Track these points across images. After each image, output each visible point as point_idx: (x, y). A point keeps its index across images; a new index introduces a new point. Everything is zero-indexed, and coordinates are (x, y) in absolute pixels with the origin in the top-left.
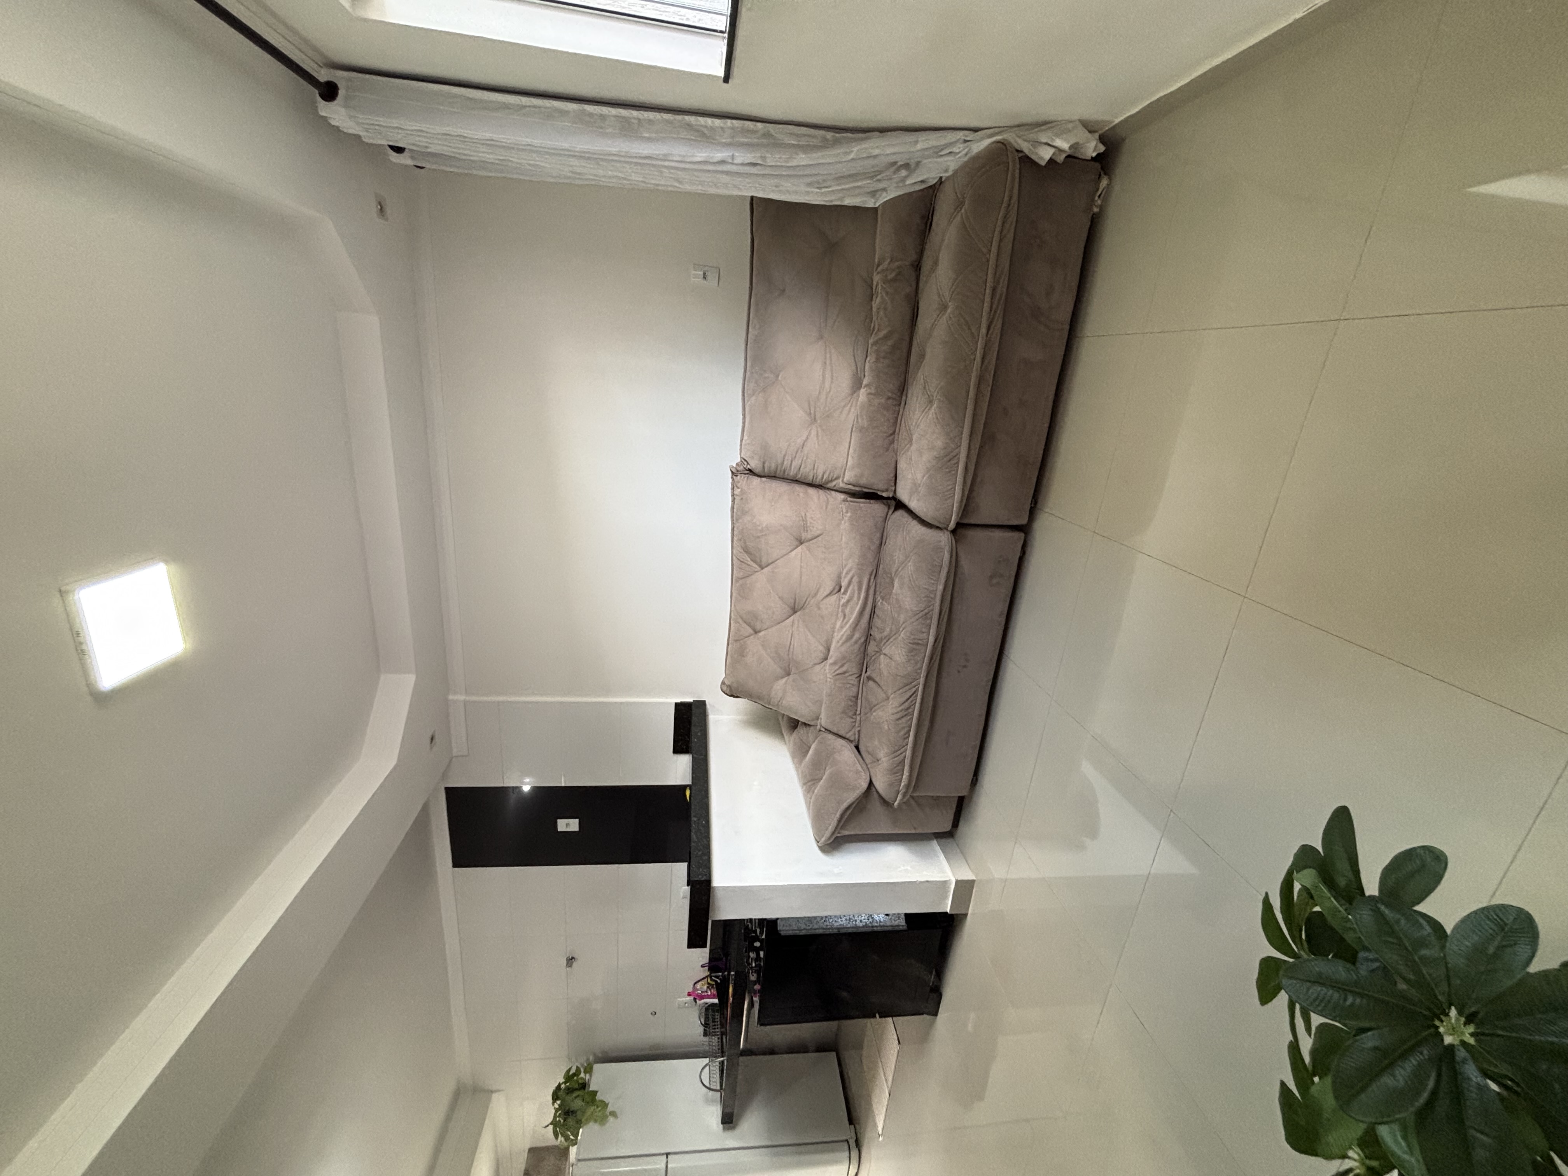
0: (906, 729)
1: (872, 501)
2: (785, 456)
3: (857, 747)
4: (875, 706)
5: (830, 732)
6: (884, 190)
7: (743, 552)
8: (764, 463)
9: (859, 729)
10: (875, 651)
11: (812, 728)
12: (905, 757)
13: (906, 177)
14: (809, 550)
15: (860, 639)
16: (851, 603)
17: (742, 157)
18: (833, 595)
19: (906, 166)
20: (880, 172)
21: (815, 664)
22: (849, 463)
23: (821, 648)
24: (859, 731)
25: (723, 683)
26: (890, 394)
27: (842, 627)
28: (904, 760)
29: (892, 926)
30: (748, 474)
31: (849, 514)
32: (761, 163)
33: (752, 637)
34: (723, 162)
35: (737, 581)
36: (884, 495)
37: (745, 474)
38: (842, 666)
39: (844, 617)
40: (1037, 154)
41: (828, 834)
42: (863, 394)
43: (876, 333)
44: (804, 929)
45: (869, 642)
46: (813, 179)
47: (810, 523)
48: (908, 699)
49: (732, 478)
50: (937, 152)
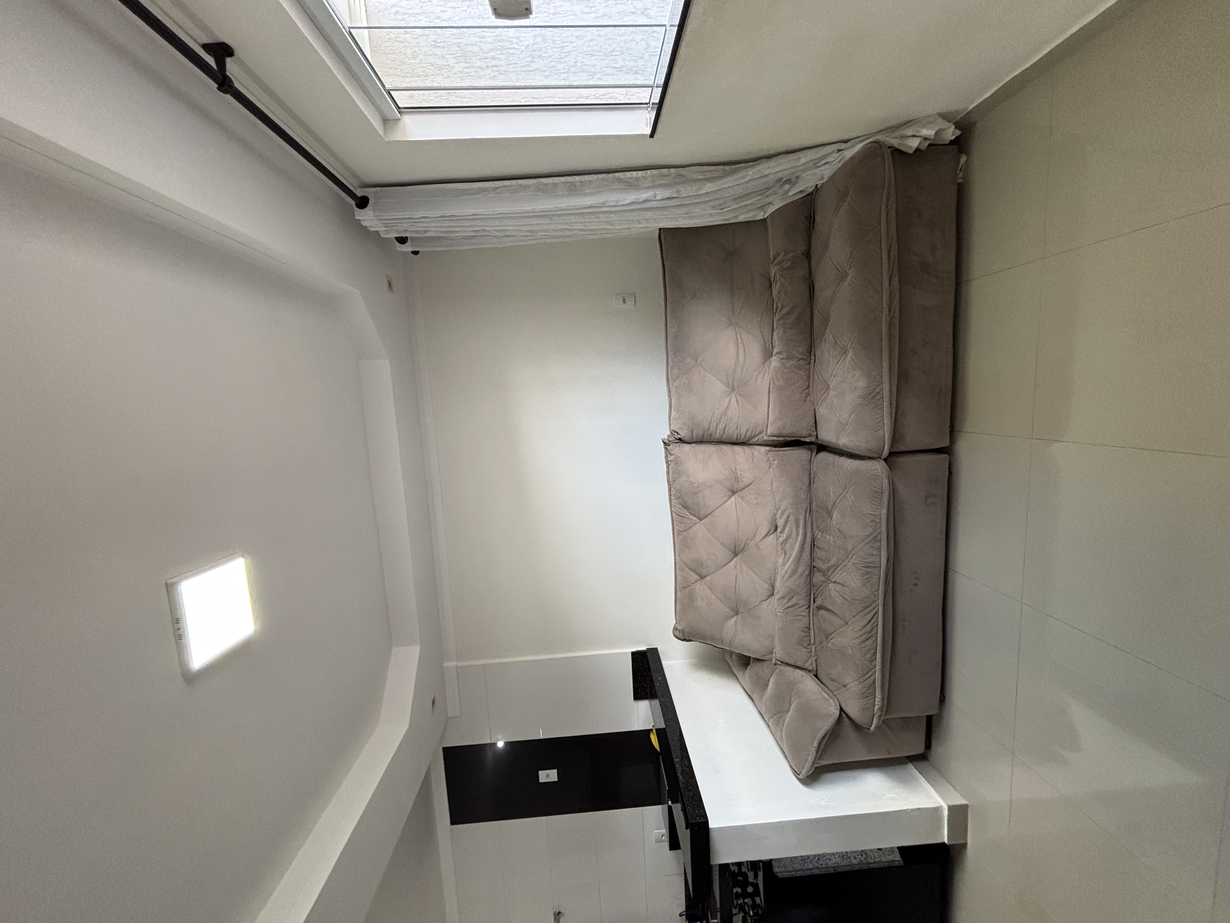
0: (872, 651)
1: (795, 448)
2: (710, 422)
3: (816, 676)
4: (831, 634)
5: (787, 664)
6: (770, 203)
7: (683, 508)
8: (692, 431)
9: (816, 657)
10: (821, 581)
11: (766, 663)
12: (875, 679)
13: (789, 190)
14: (742, 498)
15: (804, 571)
16: (790, 540)
17: (661, 194)
18: (770, 535)
19: (789, 181)
20: (768, 189)
21: (763, 601)
22: (770, 419)
23: (766, 586)
24: (816, 661)
25: (675, 629)
26: (800, 357)
27: (784, 564)
28: (874, 682)
29: (888, 862)
30: (678, 443)
31: (776, 462)
32: (677, 196)
33: (699, 582)
34: (647, 201)
35: (678, 534)
36: (807, 440)
37: (676, 443)
38: (790, 599)
39: (785, 554)
40: (906, 145)
41: (808, 764)
42: (775, 362)
43: (780, 311)
44: (800, 870)
45: (813, 574)
46: (717, 202)
47: (741, 475)
48: (870, 621)
49: (666, 448)
50: (815, 164)
